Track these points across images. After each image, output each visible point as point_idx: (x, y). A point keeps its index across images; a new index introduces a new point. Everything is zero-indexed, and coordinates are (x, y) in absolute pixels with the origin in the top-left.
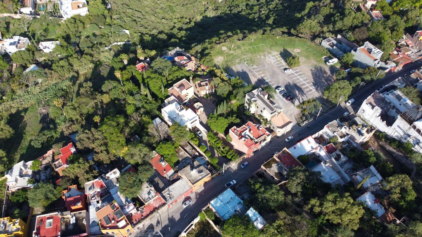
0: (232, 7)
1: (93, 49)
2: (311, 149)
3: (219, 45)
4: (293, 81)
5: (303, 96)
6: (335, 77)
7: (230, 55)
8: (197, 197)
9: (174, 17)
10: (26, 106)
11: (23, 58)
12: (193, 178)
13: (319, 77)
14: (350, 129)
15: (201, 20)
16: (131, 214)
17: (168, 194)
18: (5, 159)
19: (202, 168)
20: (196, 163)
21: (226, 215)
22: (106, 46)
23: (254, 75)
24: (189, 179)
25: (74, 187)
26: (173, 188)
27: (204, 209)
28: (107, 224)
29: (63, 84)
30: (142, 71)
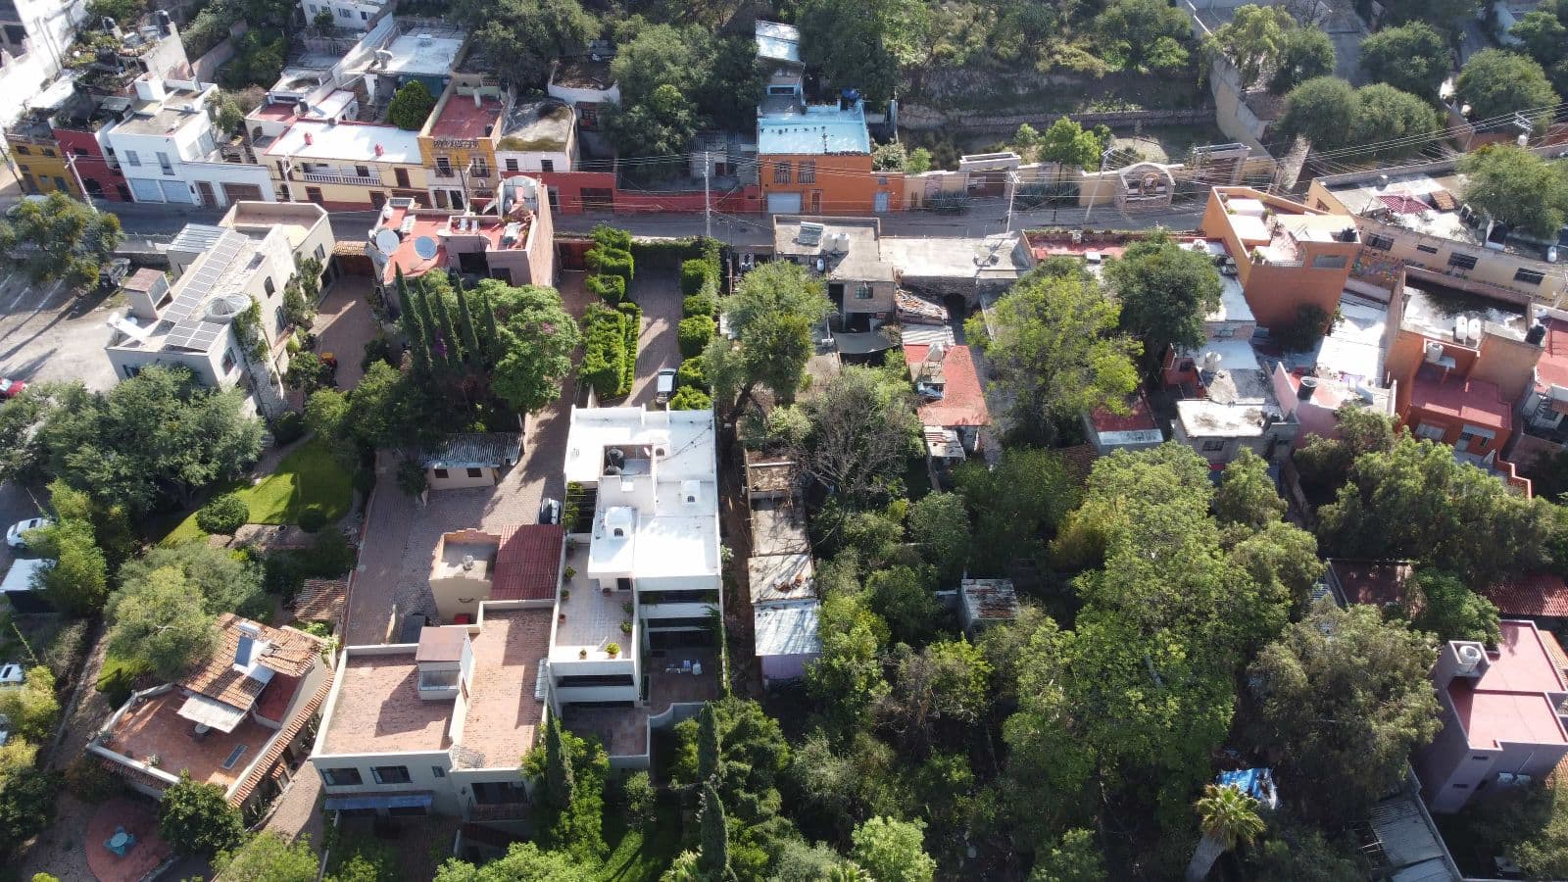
17: (994, 260)
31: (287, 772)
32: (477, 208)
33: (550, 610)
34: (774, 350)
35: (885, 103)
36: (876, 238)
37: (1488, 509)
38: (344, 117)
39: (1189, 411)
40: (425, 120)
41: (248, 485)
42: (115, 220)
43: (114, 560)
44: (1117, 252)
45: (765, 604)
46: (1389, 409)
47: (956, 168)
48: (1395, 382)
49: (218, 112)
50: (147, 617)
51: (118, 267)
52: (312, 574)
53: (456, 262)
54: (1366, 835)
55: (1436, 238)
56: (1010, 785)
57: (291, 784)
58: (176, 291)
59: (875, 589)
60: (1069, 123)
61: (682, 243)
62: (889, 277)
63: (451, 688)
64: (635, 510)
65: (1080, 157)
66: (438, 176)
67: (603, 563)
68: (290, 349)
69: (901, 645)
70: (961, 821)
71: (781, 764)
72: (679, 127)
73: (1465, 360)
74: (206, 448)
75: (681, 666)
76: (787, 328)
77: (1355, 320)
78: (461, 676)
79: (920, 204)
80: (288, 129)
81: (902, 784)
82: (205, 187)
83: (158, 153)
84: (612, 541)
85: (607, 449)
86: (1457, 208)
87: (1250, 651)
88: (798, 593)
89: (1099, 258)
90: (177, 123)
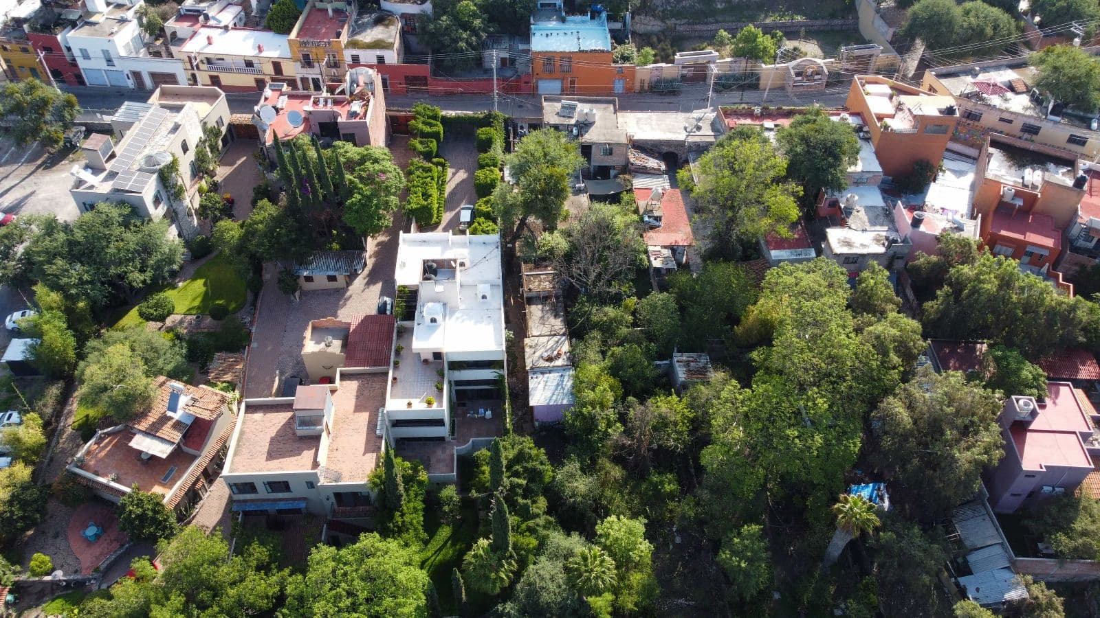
31: (206, 485)
32: (331, 90)
33: (386, 374)
34: (542, 192)
35: (622, 14)
36: (615, 113)
37: (1042, 305)
38: (235, 25)
39: (834, 235)
40: (293, 26)
41: (174, 287)
42: (74, 99)
43: (81, 340)
44: (786, 123)
45: (535, 370)
46: (975, 234)
47: (672, 62)
48: (980, 215)
49: (145, 20)
50: (106, 379)
51: (77, 133)
52: (220, 350)
53: (317, 129)
54: (949, 528)
55: (1012, 113)
56: (705, 495)
57: (208, 493)
58: (118, 150)
59: (612, 360)
60: (753, 29)
61: (476, 116)
62: (624, 140)
63: (318, 427)
64: (445, 305)
65: (761, 54)
66: (303, 67)
67: (423, 342)
68: (200, 191)
69: (631, 398)
70: (671, 519)
71: (547, 479)
72: (474, 32)
73: (1030, 200)
74: (143, 261)
75: (478, 413)
76: (551, 176)
77: (954, 172)
78: (325, 419)
79: (646, 88)
80: (195, 33)
81: (630, 493)
82: (137, 75)
83: (103, 50)
84: (429, 326)
85: (425, 262)
86: (1028, 91)
87: (873, 403)
88: (559, 362)
89: (773, 127)
90: (116, 29)
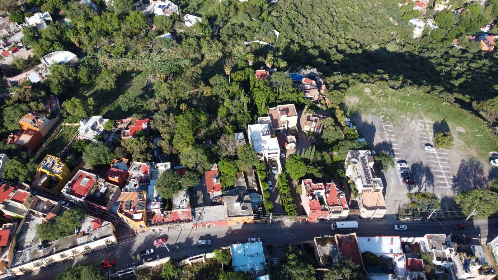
0: (425, 48)
1: (231, 38)
2: (389, 252)
3: (363, 84)
4: (429, 163)
5: (429, 186)
6: (490, 184)
7: (369, 100)
8: (228, 233)
9: (343, 36)
10: (141, 69)
11: (163, 24)
12: (233, 211)
13: (468, 173)
14: (456, 254)
15: (376, 50)
16: (154, 213)
17: (200, 213)
18: (91, 108)
19: (249, 205)
20: (247, 197)
21: (241, 267)
22: (246, 40)
23: (382, 136)
24: (228, 209)
25: (126, 160)
26: (208, 210)
27: (224, 248)
28: (126, 209)
29: (183, 62)
30: (260, 78)
